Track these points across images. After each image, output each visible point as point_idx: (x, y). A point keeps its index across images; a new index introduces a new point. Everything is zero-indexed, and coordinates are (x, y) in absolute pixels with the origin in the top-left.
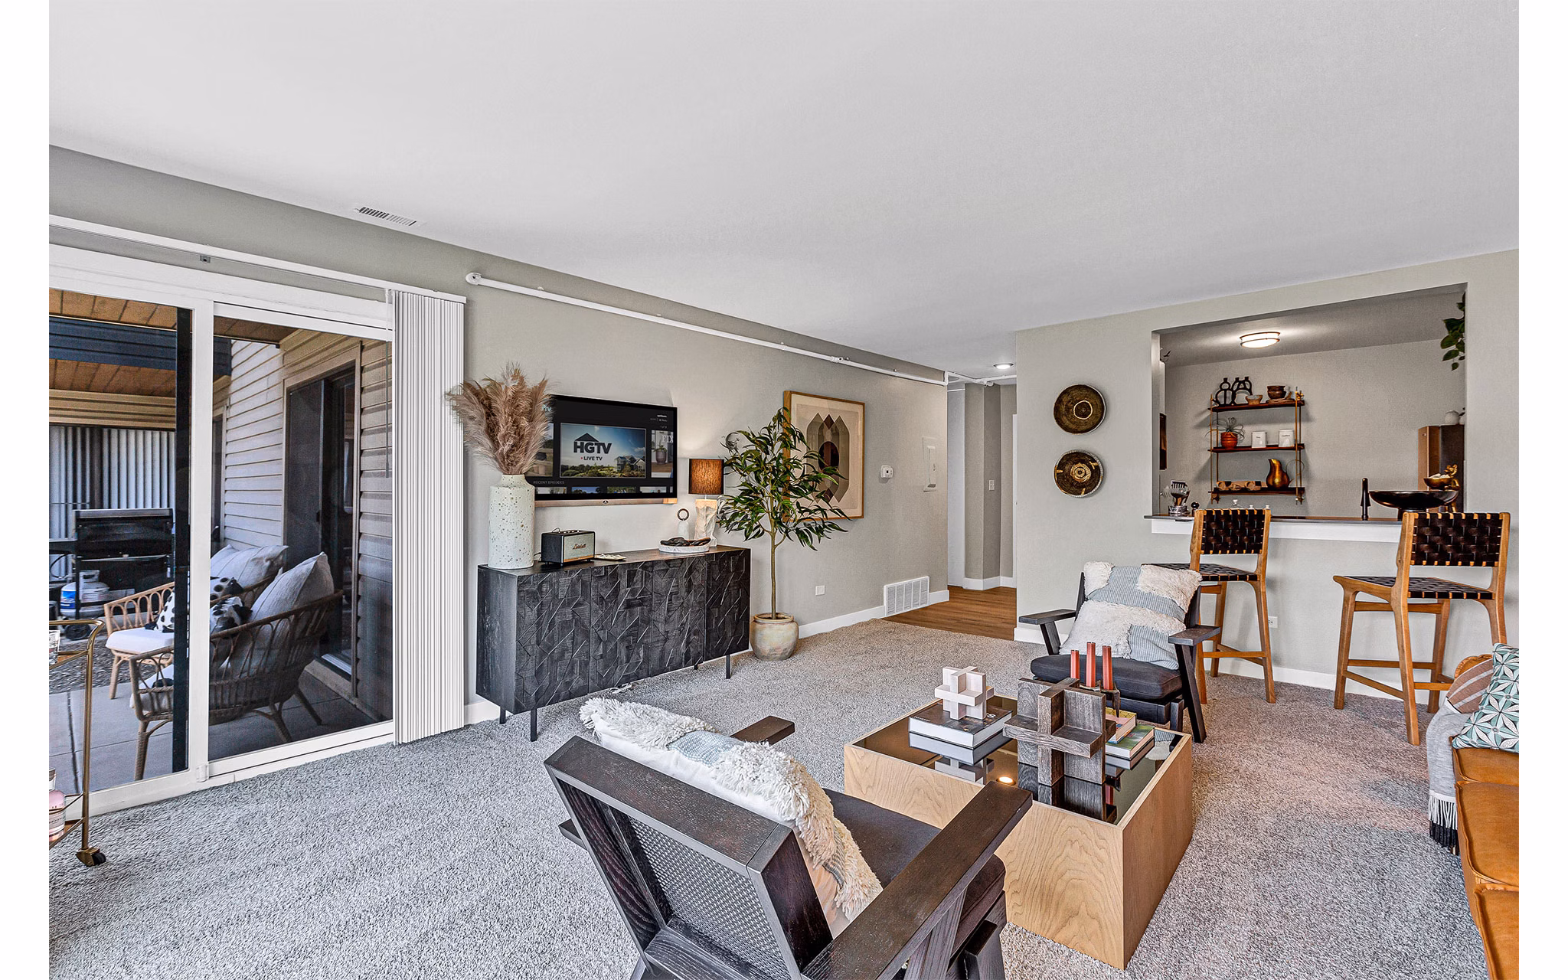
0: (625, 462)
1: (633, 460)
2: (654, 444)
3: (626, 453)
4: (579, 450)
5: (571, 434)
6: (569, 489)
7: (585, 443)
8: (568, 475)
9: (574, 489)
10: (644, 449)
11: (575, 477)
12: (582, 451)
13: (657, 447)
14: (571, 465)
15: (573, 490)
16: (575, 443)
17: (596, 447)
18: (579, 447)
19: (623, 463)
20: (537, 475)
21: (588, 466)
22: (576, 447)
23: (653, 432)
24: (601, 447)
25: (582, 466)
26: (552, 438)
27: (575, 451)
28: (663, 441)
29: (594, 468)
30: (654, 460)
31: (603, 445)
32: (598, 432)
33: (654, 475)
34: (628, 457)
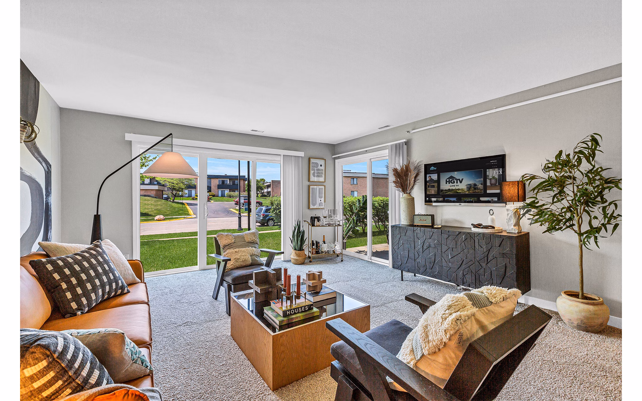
0: (471, 186)
1: (475, 185)
2: (488, 176)
3: (471, 182)
4: (448, 183)
5: (444, 177)
6: (444, 199)
7: (451, 180)
8: (443, 193)
10: (482, 179)
11: (446, 194)
12: (449, 183)
13: (490, 177)
14: (444, 189)
15: (446, 199)
16: (446, 180)
17: (456, 181)
18: (448, 182)
19: (469, 187)
20: (431, 194)
21: (452, 189)
22: (446, 182)
23: (488, 170)
25: (449, 189)
26: (437, 179)
27: (446, 183)
28: (495, 174)
29: (455, 190)
30: (488, 184)
31: (459, 180)
32: (456, 175)
33: (489, 192)
34: (472, 184)
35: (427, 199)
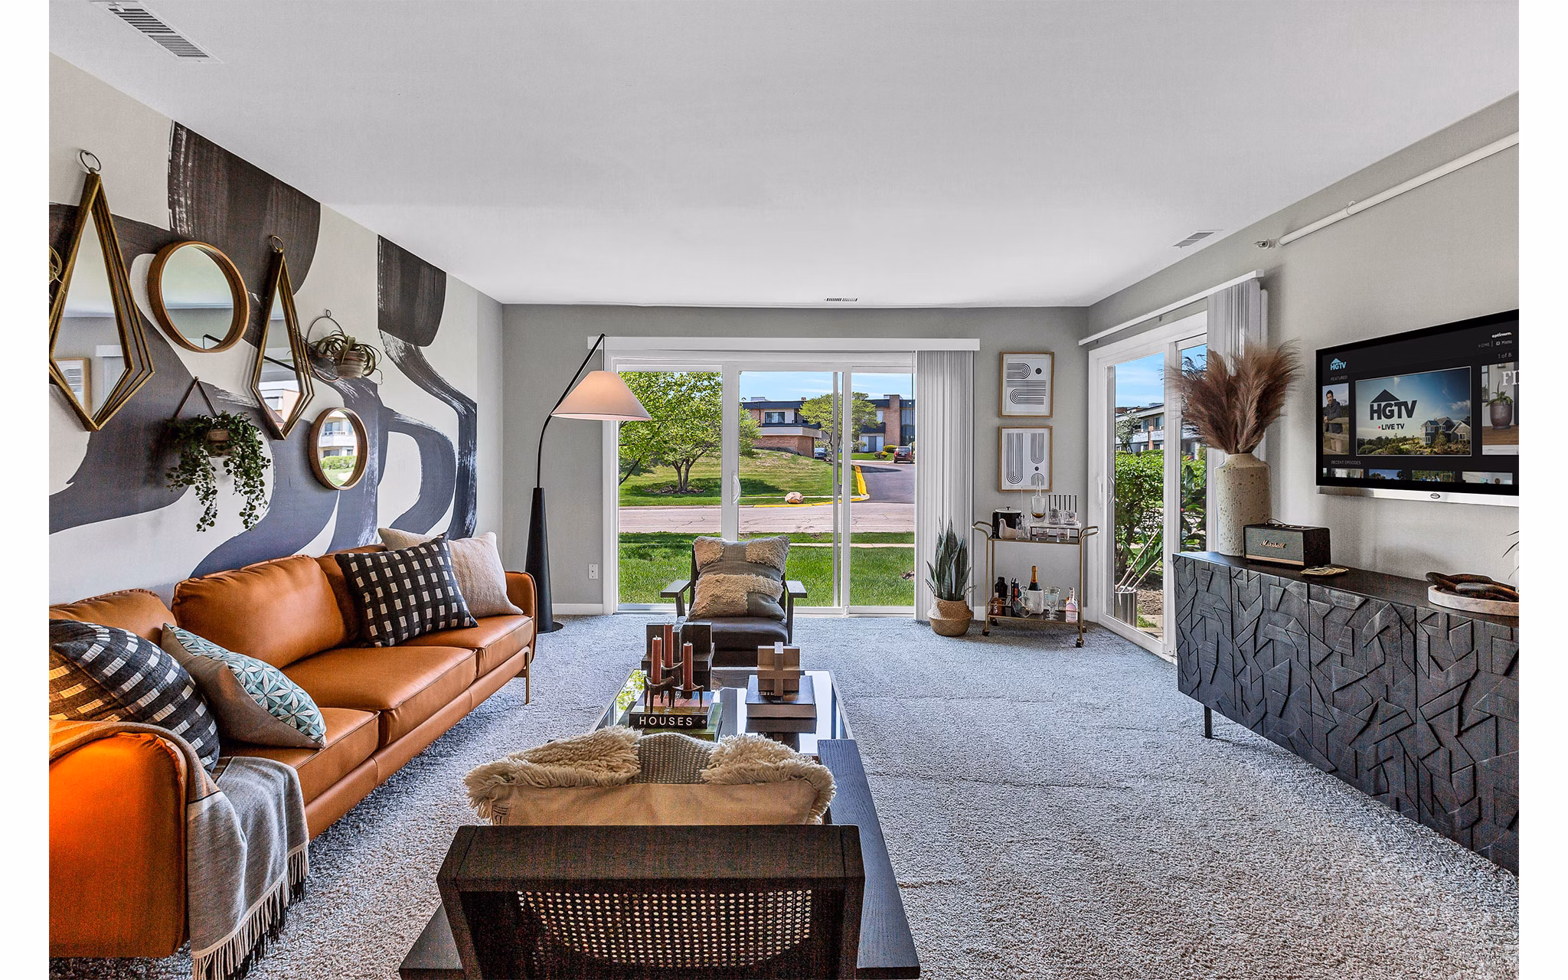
0: (1437, 429)
1: (1449, 424)
2: (1487, 391)
3: (1438, 415)
4: (1375, 415)
5: (1369, 391)
6: (1366, 473)
7: (1383, 404)
8: (1364, 453)
9: (1372, 472)
10: (1468, 403)
11: (1372, 455)
12: (1379, 418)
13: (1493, 397)
14: (1367, 438)
15: (1370, 474)
16: (1372, 406)
17: (1396, 409)
18: (1375, 412)
19: (1439, 431)
20: (1334, 453)
21: (1387, 438)
22: (1372, 412)
23: (1484, 369)
24: (1403, 407)
25: (1379, 438)
26: (1348, 403)
27: (1372, 418)
28: (1505, 384)
29: (1394, 441)
30: (1486, 422)
31: (1405, 404)
32: (1400, 386)
33: (1488, 450)
34: (1442, 420)
35: (1325, 470)
